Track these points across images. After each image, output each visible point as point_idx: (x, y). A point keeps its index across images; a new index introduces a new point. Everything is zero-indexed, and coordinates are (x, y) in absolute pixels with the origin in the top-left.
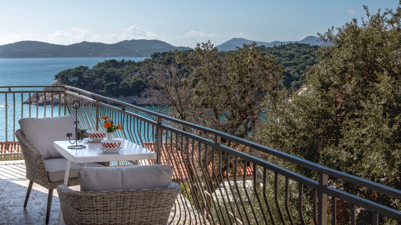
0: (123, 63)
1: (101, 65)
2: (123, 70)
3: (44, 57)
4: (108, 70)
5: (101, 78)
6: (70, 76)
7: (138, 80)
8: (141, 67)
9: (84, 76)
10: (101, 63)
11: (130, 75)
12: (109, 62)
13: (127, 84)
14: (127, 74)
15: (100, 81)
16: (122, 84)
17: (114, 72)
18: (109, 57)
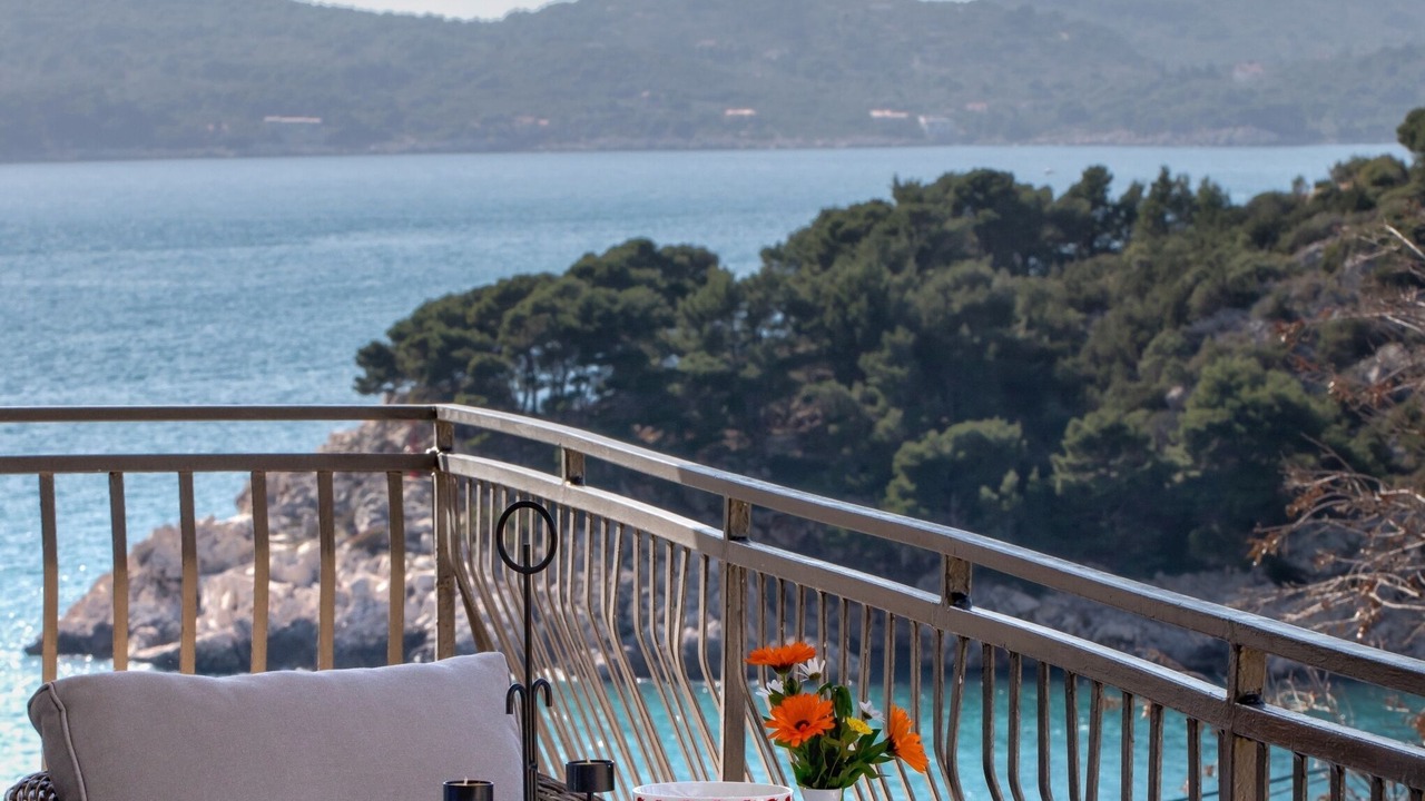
0: (1099, 213)
1: (853, 237)
2: (1090, 289)
3: (243, 147)
4: (929, 288)
5: (850, 374)
6: (514, 358)
7: (1264, 394)
8: (1292, 250)
9: (667, 350)
10: (854, 211)
11: (1169, 338)
12: (936, 201)
13: (1136, 443)
14: (1141, 326)
15: (842, 412)
16: (1088, 444)
17: (1000, 310)
18: (944, 140)
